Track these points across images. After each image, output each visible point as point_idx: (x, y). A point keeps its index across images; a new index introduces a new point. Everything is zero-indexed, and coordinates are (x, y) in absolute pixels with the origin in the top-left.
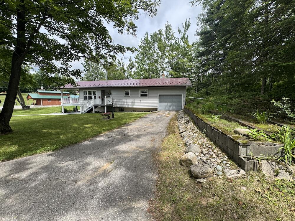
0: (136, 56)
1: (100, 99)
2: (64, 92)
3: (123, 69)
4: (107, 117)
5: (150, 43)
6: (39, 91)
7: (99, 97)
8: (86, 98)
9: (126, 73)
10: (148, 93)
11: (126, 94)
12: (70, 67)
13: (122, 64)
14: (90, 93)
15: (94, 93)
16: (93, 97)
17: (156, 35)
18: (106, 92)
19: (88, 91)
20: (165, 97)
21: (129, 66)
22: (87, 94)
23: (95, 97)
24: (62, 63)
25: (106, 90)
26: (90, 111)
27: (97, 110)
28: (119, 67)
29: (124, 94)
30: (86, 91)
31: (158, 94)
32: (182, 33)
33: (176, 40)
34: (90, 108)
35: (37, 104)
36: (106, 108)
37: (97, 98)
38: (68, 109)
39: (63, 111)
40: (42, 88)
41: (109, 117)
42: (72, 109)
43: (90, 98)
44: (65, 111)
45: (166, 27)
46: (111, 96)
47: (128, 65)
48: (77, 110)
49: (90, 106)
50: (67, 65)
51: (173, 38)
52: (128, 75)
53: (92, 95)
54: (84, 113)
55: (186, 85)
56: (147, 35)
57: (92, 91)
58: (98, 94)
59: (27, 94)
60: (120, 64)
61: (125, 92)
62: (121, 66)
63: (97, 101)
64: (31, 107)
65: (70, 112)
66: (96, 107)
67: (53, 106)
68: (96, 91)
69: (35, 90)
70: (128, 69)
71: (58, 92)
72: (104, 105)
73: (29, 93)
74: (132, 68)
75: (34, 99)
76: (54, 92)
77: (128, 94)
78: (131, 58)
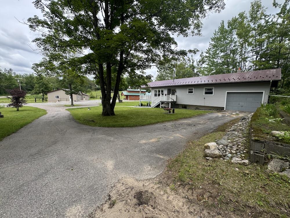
0: (207, 51)
1: (166, 96)
2: (142, 90)
3: (193, 66)
4: (168, 111)
5: (226, 31)
6: (128, 90)
7: (166, 95)
8: (156, 95)
9: (196, 69)
10: (213, 91)
11: (190, 92)
12: (145, 73)
13: (191, 61)
14: (159, 92)
15: (162, 92)
16: (161, 95)
17: (235, 21)
18: (171, 90)
19: (157, 90)
20: (235, 95)
21: (200, 62)
22: (156, 92)
23: (163, 94)
24: (140, 72)
25: (172, 89)
26: (158, 106)
27: (163, 105)
28: (188, 65)
29: (188, 92)
30: (156, 89)
31: (227, 92)
32: (280, 5)
33: (267, 19)
34: (158, 104)
35: (126, 99)
36: (170, 104)
37: (164, 95)
38: (143, 104)
39: (140, 105)
40: (130, 87)
41: (170, 112)
42: (146, 104)
43: (159, 95)
44: (142, 105)
45: (252, 5)
46: (176, 94)
47: (198, 60)
48: (150, 105)
49: (158, 102)
50: (143, 73)
51: (263, 17)
52: (197, 72)
53: (161, 93)
54: (153, 107)
55: (270, 79)
56: (223, 23)
57: (161, 90)
58: (165, 92)
59: (121, 92)
60: (190, 61)
61: (189, 89)
62: (191, 63)
63: (164, 98)
64: (123, 101)
65: (144, 106)
66: (162, 103)
67: (135, 101)
68: (164, 89)
69: (126, 89)
70: (198, 65)
71: (139, 90)
72: (169, 101)
73: (122, 91)
74: (203, 63)
75: (125, 95)
76: (136, 90)
77: (192, 92)
78: (202, 53)
